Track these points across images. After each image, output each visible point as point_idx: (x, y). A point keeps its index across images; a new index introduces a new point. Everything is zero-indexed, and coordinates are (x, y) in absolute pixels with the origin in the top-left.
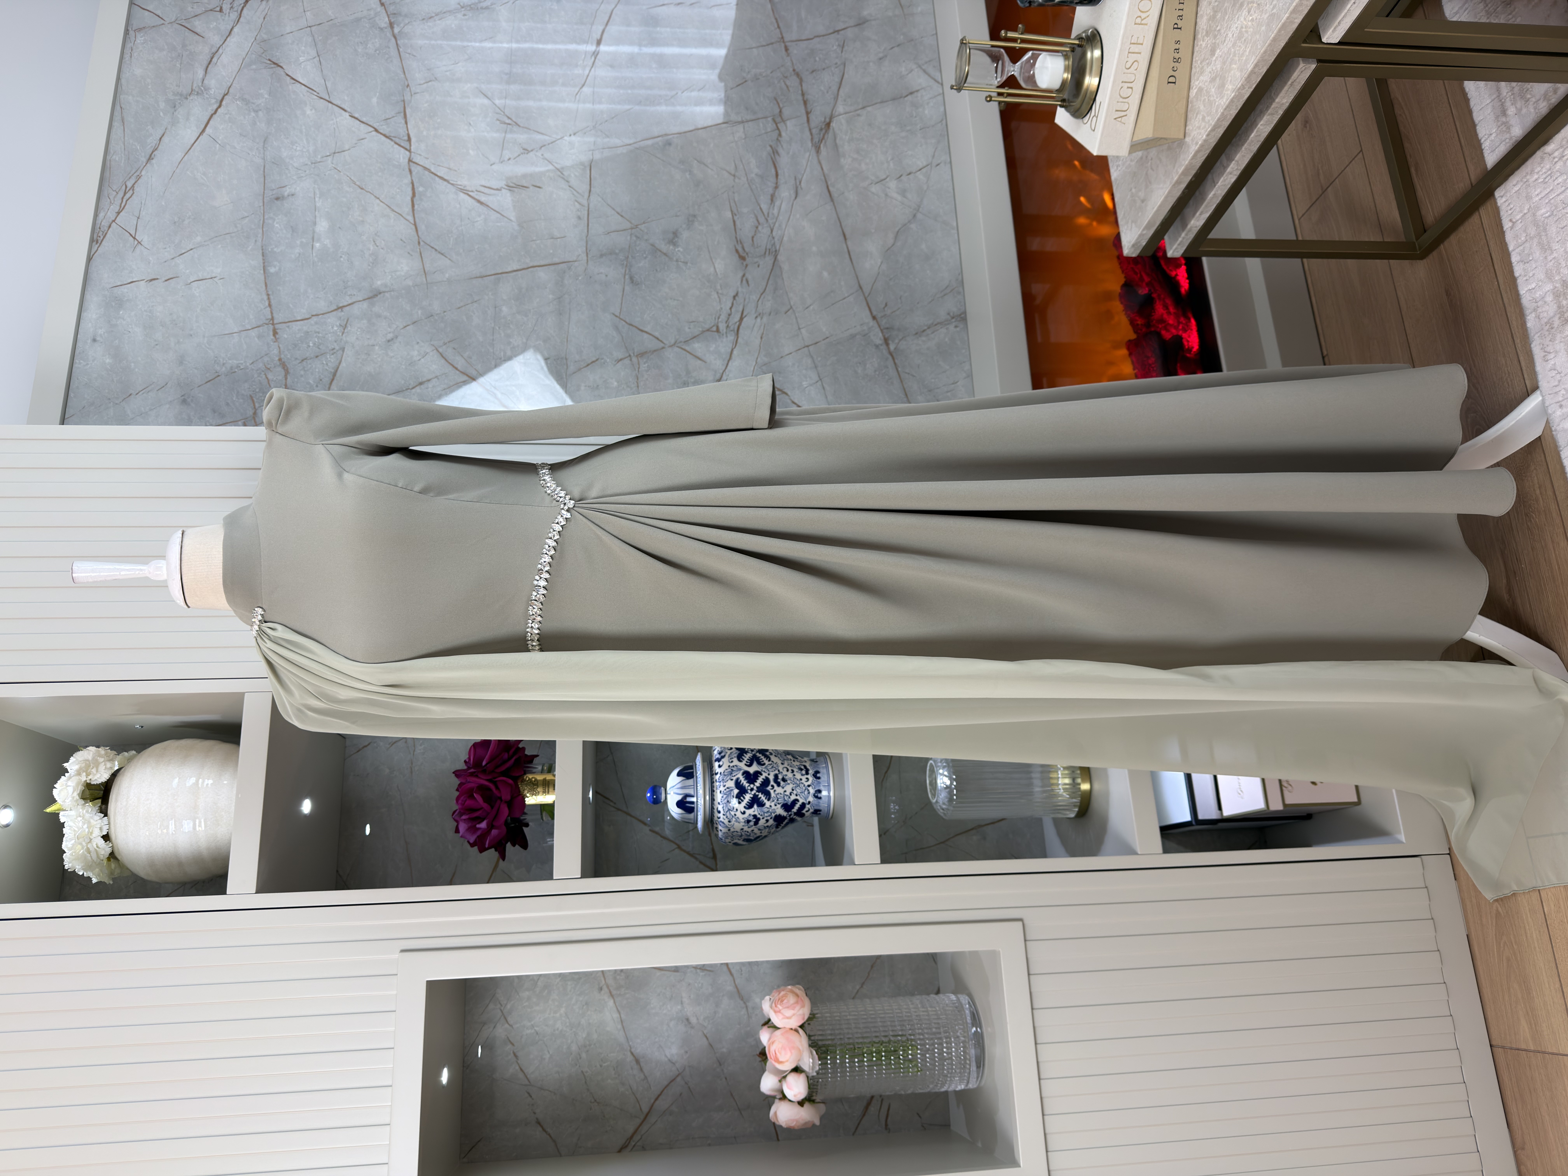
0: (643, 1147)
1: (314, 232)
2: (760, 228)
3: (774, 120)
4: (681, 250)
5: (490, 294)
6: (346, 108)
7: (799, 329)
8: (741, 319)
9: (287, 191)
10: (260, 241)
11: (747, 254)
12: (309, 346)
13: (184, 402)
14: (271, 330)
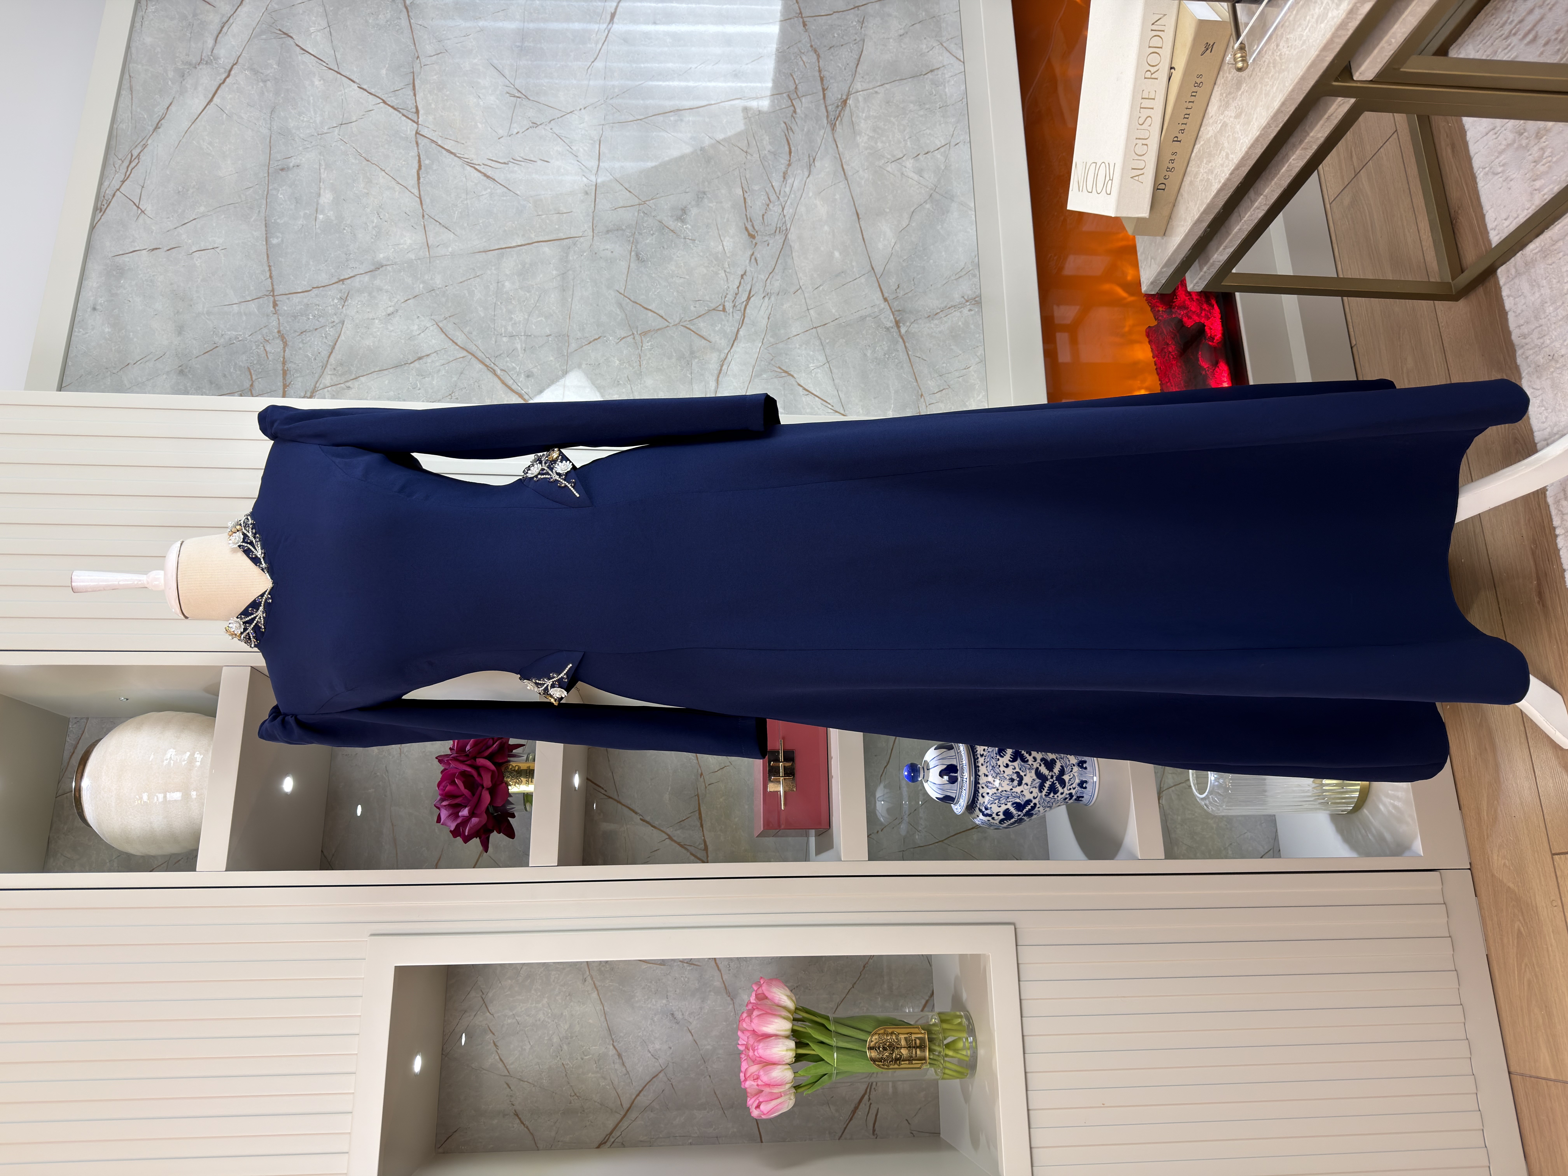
0: (622, 1144)
1: (318, 204)
2: (771, 206)
3: (788, 96)
4: (690, 227)
5: (493, 268)
6: (355, 80)
7: (808, 310)
8: (749, 298)
9: (292, 162)
10: (264, 211)
11: (757, 232)
12: (309, 319)
13: (181, 372)
14: (272, 302)
